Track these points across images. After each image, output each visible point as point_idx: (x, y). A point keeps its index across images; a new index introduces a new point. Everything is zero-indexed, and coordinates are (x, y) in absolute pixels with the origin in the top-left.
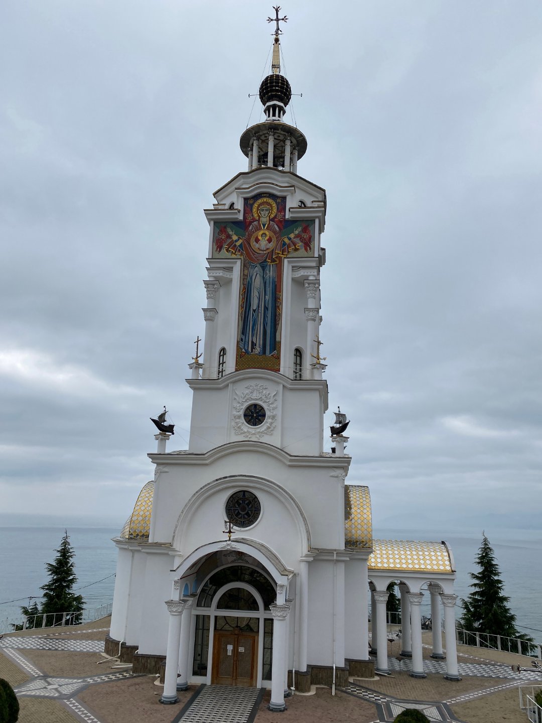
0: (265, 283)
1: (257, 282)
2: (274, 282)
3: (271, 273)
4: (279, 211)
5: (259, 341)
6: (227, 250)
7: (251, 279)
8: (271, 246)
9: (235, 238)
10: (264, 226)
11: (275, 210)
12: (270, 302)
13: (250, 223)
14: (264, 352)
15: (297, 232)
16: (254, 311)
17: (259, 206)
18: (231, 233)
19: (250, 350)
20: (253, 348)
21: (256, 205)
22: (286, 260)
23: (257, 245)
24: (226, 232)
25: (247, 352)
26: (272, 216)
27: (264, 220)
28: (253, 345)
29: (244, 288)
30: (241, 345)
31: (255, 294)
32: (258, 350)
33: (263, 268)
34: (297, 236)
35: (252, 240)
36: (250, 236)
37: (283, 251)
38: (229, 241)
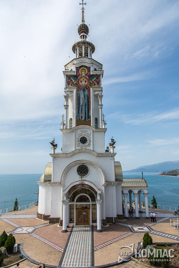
0: (85, 96)
1: (82, 96)
2: (87, 96)
3: (86, 93)
4: (88, 72)
5: (83, 116)
6: (71, 85)
7: (80, 95)
8: (86, 83)
9: (74, 81)
10: (83, 77)
11: (87, 71)
12: (87, 102)
13: (79, 76)
14: (86, 120)
16: (81, 106)
17: (81, 70)
18: (72, 79)
19: (81, 119)
20: (81, 118)
21: (80, 70)
22: (91, 89)
23: (81, 84)
24: (71, 79)
25: (80, 119)
26: (86, 74)
27: (83, 75)
28: (82, 117)
29: (78, 98)
30: (78, 117)
31: (81, 100)
32: (83, 119)
33: (84, 91)
34: (95, 80)
35: (80, 81)
36: (79, 80)
37: (90, 85)
38: (72, 82)
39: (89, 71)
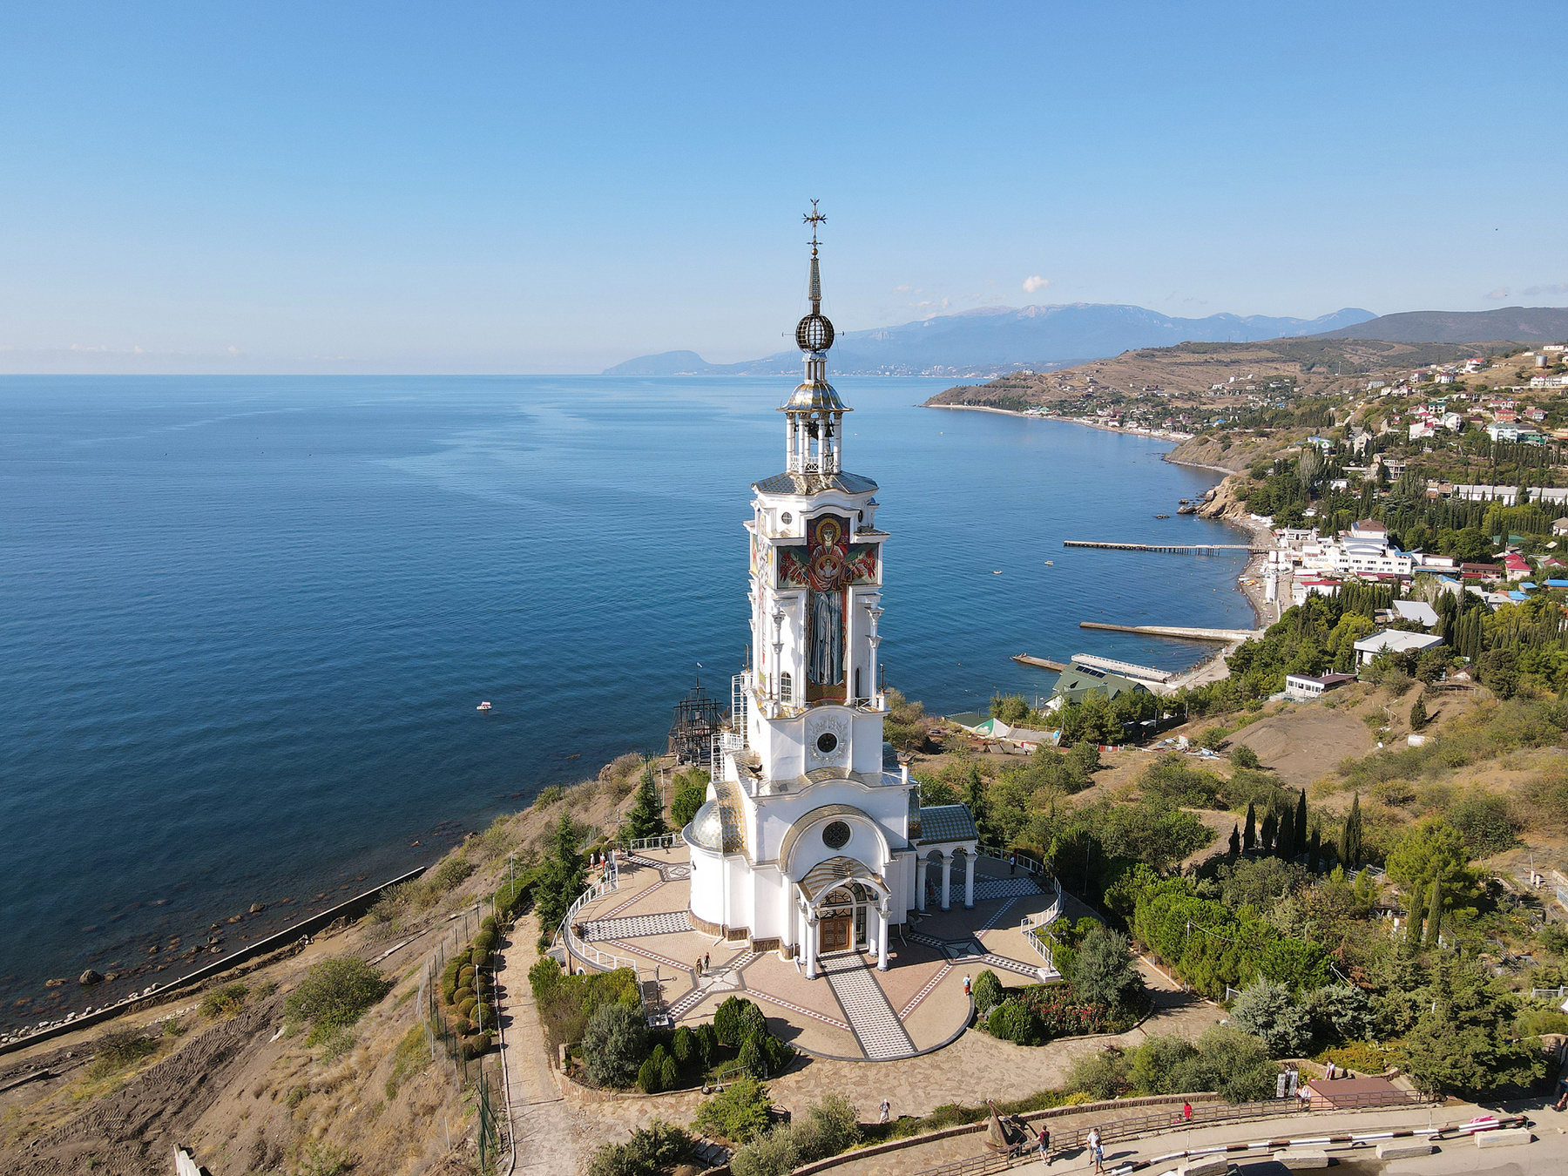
0: (831, 612)
1: (823, 612)
2: (839, 611)
3: (836, 602)
4: (842, 534)
5: (827, 672)
6: (792, 579)
7: (817, 608)
8: (835, 572)
9: (798, 564)
10: (828, 551)
11: (839, 532)
12: (836, 632)
13: (814, 548)
14: (832, 683)
15: (861, 557)
16: (821, 641)
17: (822, 529)
18: (795, 559)
19: (819, 681)
20: (821, 678)
21: (819, 529)
22: (850, 588)
23: (822, 572)
24: (789, 558)
25: (816, 682)
26: (836, 540)
27: (828, 544)
28: (822, 675)
29: (811, 619)
30: (810, 676)
31: (821, 625)
32: (826, 680)
33: (829, 597)
34: (862, 561)
35: (817, 566)
36: (814, 562)
37: (848, 578)
38: (793, 568)
39: (846, 532)
